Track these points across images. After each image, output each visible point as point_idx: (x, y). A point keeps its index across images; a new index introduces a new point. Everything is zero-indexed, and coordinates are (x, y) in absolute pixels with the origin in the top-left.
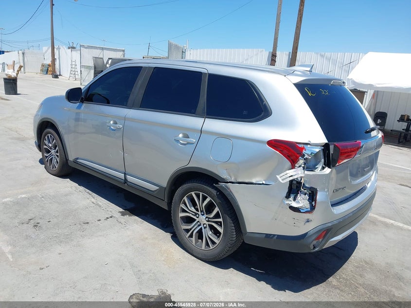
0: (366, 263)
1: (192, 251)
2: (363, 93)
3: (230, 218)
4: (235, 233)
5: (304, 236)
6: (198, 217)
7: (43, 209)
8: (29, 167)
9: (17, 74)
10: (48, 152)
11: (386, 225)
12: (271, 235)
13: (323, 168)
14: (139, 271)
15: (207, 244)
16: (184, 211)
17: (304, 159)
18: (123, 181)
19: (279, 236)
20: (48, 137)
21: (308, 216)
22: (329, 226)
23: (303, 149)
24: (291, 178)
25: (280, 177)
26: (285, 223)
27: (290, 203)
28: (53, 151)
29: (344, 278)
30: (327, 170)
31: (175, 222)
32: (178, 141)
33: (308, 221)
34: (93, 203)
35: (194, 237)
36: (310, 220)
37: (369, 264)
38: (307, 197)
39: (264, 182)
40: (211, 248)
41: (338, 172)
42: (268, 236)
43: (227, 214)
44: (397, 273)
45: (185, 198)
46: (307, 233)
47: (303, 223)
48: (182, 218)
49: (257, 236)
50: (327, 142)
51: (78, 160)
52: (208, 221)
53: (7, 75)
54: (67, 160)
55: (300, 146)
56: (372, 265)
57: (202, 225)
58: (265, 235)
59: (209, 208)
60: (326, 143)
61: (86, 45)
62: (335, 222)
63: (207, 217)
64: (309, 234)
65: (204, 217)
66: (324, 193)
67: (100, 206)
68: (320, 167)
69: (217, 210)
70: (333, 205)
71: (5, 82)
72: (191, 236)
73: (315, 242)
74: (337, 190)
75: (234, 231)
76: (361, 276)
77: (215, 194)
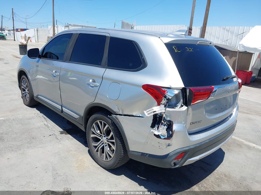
0: (225, 176)
1: (98, 161)
2: (251, 54)
3: (119, 140)
4: (123, 151)
5: (166, 156)
6: (102, 138)
7: (10, 128)
8: (14, 100)
9: (27, 43)
10: (24, 90)
11: (249, 148)
12: (145, 153)
13: (182, 106)
14: (57, 173)
15: (107, 157)
16: (94, 133)
17: (167, 99)
18: (61, 111)
19: (150, 155)
20: (23, 81)
21: (168, 141)
22: (186, 150)
23: (165, 91)
24: (155, 113)
25: (147, 112)
26: (153, 146)
27: (154, 131)
28: (26, 90)
29: (204, 187)
30: (185, 108)
31: (88, 140)
32: (89, 84)
33: (169, 146)
34: (45, 125)
35: (99, 151)
36: (170, 145)
37: (228, 177)
38: (166, 127)
39: (141, 115)
40: (109, 160)
41: (193, 110)
42: (143, 154)
43: (117, 137)
44: (248, 185)
45: (94, 124)
46: (168, 154)
47: (165, 147)
48: (93, 138)
49: (136, 153)
50: (184, 86)
51: (39, 96)
52: (108, 141)
53: (21, 43)
54: (33, 96)
55: (164, 89)
56: (230, 178)
57: (104, 144)
58: (141, 153)
59: (108, 133)
60: (183, 88)
61: (72, 24)
62: (192, 147)
63: (107, 138)
64: (170, 155)
65: (106, 138)
66: (182, 125)
67: (48, 127)
68: (179, 105)
69: (112, 133)
70: (190, 134)
71: (20, 47)
72: (97, 151)
73: (175, 161)
74: (193, 123)
75: (122, 149)
76: (218, 186)
77: (110, 122)
